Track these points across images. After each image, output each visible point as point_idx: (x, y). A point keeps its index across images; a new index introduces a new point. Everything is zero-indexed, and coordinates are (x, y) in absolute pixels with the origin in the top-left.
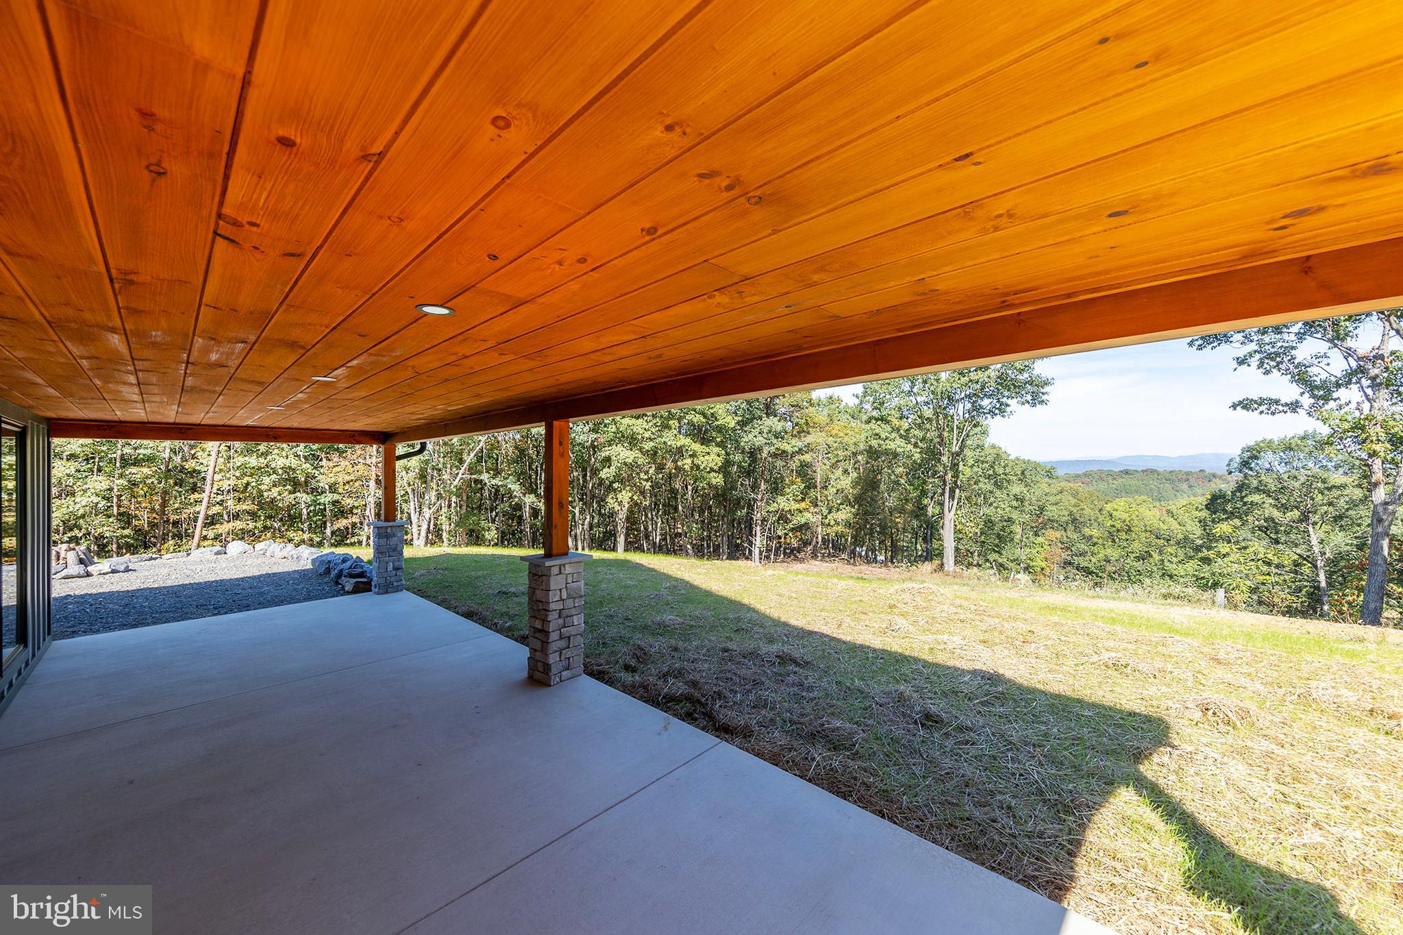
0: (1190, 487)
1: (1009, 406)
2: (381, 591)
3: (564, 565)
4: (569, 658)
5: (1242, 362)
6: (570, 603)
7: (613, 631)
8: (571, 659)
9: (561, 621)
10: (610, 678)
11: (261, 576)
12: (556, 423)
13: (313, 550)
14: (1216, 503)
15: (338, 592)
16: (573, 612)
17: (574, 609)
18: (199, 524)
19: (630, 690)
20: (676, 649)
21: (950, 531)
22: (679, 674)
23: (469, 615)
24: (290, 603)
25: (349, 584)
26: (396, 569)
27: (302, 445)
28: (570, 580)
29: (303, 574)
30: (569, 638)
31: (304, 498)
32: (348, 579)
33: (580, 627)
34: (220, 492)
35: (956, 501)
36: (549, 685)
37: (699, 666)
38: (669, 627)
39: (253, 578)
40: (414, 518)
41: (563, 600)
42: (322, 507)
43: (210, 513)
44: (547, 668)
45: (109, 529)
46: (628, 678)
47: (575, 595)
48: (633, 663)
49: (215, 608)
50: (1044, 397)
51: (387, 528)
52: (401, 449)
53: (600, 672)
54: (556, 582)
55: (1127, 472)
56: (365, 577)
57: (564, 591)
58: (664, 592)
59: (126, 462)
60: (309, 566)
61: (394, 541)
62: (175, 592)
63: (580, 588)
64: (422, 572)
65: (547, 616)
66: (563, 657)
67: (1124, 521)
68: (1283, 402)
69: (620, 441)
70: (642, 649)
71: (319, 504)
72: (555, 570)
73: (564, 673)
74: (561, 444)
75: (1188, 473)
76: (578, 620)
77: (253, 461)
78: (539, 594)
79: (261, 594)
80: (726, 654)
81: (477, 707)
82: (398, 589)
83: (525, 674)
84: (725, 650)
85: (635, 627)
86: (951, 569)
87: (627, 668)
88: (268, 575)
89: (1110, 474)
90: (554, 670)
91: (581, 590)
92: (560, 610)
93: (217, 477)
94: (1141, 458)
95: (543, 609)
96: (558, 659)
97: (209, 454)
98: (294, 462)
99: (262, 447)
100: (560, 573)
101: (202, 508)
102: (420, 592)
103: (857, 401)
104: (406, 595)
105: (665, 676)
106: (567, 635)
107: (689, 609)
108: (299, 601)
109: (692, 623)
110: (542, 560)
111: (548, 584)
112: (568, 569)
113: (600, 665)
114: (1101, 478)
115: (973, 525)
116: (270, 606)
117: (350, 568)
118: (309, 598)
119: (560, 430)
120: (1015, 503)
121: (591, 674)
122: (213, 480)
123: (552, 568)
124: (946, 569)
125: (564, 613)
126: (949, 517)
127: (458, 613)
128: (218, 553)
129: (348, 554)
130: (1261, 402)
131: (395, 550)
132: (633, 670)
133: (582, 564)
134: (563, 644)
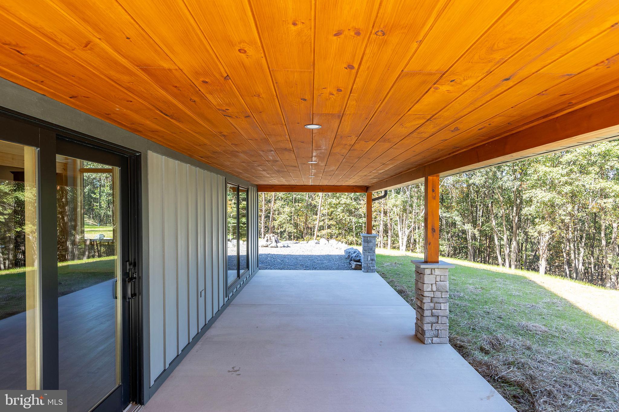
2: (366, 271)
3: (434, 269)
4: (438, 330)
6: (438, 294)
7: (484, 323)
8: (440, 331)
9: (432, 305)
10: (467, 352)
11: (326, 255)
12: (430, 178)
13: (346, 245)
15: (349, 268)
16: (441, 300)
17: (441, 299)
18: (316, 230)
19: (476, 365)
20: (529, 348)
22: (521, 366)
23: (400, 292)
24: (330, 270)
25: (354, 264)
26: (372, 260)
27: (353, 194)
28: (438, 279)
29: (340, 257)
30: (438, 316)
31: (354, 220)
32: (353, 262)
33: (446, 312)
34: (324, 215)
36: (424, 344)
37: (544, 367)
38: (531, 331)
39: (323, 256)
40: (400, 234)
41: (434, 291)
42: (361, 224)
43: (320, 225)
44: (423, 332)
45: (290, 228)
46: (479, 356)
47: (443, 290)
48: (487, 347)
49: (306, 267)
51: (367, 237)
52: (375, 195)
53: (461, 347)
54: (428, 279)
56: (360, 262)
57: (434, 286)
58: (541, 305)
59: (296, 201)
60: (344, 254)
61: (371, 245)
62: (296, 257)
63: (446, 286)
64: (388, 264)
65: (423, 299)
66: (433, 328)
69: (541, 186)
70: (498, 340)
71: (360, 223)
72: (428, 272)
73: (435, 339)
74: (433, 191)
76: (445, 307)
77: (334, 201)
78: (420, 285)
79: (322, 263)
80: (576, 366)
81: (381, 342)
82: (373, 271)
83: (413, 333)
84: (577, 363)
85: (503, 325)
87: (482, 349)
88: (328, 256)
90: (427, 334)
91: (446, 287)
92: (432, 298)
93: (322, 208)
95: (421, 295)
96: (430, 329)
97: (319, 198)
98: (348, 201)
99: (338, 194)
100: (432, 274)
101: (317, 222)
102: (383, 276)
104: (376, 276)
105: (509, 364)
106: (437, 314)
107: (557, 323)
108: (334, 269)
109: (555, 334)
110: (419, 264)
111: (424, 280)
112: (437, 272)
113: (463, 342)
116: (323, 269)
117: (355, 257)
118: (338, 269)
119: (433, 182)
121: (455, 346)
122: (320, 210)
123: (426, 270)
125: (435, 300)
127: (395, 290)
128: (316, 243)
129: (357, 250)
131: (371, 249)
132: (487, 353)
133: (448, 270)
134: (433, 319)
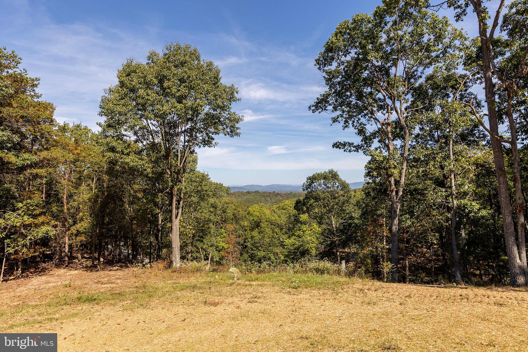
0: (271, 199)
1: (214, 139)
5: (335, 120)
14: (299, 206)
21: (176, 235)
35: (180, 210)
50: (238, 131)
55: (248, 193)
67: (258, 217)
68: (355, 144)
75: (270, 193)
86: (178, 265)
89: (242, 193)
94: (252, 186)
103: (100, 129)
114: (239, 196)
115: (191, 227)
120: (212, 209)
124: (174, 265)
126: (176, 223)
130: (344, 145)
